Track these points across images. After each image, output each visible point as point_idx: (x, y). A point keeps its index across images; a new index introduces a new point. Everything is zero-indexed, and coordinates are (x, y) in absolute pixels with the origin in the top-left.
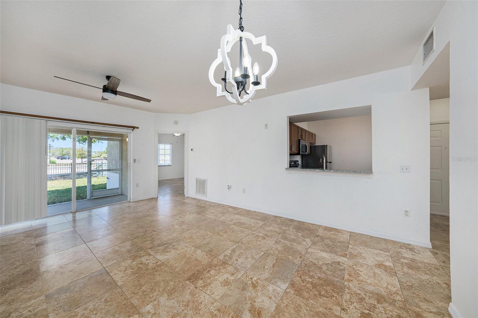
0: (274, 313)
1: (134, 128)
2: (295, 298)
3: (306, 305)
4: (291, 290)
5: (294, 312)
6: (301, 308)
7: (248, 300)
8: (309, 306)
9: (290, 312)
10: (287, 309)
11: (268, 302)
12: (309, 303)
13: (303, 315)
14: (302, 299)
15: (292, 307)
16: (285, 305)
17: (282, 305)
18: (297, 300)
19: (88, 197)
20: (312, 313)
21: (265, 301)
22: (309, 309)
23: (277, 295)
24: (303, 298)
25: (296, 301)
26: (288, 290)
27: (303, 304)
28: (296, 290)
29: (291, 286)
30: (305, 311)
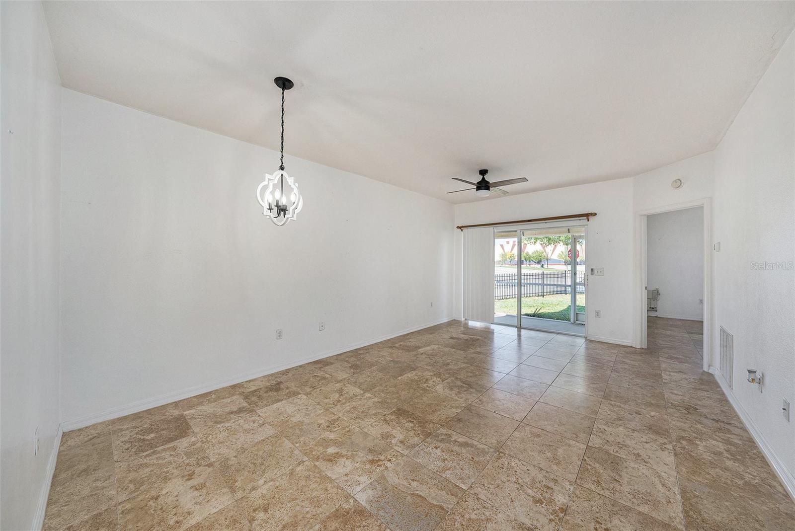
0: (324, 474)
1: (587, 216)
2: (334, 506)
3: (315, 516)
4: (350, 505)
5: (313, 495)
6: (315, 507)
7: (352, 454)
8: (311, 518)
9: (317, 491)
10: (322, 489)
11: (342, 471)
12: (316, 521)
13: (303, 504)
14: (327, 514)
15: (321, 496)
16: (328, 489)
17: (329, 486)
18: (328, 506)
19: (572, 320)
20: (300, 517)
21: (344, 469)
22: (307, 516)
23: (349, 484)
24: (329, 517)
25: (327, 504)
26: (351, 501)
27: (318, 512)
28: (348, 514)
29: (360, 509)
30: (308, 509)
